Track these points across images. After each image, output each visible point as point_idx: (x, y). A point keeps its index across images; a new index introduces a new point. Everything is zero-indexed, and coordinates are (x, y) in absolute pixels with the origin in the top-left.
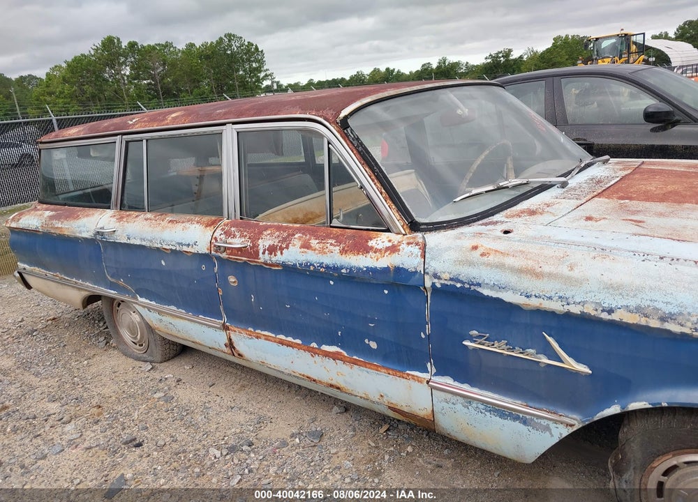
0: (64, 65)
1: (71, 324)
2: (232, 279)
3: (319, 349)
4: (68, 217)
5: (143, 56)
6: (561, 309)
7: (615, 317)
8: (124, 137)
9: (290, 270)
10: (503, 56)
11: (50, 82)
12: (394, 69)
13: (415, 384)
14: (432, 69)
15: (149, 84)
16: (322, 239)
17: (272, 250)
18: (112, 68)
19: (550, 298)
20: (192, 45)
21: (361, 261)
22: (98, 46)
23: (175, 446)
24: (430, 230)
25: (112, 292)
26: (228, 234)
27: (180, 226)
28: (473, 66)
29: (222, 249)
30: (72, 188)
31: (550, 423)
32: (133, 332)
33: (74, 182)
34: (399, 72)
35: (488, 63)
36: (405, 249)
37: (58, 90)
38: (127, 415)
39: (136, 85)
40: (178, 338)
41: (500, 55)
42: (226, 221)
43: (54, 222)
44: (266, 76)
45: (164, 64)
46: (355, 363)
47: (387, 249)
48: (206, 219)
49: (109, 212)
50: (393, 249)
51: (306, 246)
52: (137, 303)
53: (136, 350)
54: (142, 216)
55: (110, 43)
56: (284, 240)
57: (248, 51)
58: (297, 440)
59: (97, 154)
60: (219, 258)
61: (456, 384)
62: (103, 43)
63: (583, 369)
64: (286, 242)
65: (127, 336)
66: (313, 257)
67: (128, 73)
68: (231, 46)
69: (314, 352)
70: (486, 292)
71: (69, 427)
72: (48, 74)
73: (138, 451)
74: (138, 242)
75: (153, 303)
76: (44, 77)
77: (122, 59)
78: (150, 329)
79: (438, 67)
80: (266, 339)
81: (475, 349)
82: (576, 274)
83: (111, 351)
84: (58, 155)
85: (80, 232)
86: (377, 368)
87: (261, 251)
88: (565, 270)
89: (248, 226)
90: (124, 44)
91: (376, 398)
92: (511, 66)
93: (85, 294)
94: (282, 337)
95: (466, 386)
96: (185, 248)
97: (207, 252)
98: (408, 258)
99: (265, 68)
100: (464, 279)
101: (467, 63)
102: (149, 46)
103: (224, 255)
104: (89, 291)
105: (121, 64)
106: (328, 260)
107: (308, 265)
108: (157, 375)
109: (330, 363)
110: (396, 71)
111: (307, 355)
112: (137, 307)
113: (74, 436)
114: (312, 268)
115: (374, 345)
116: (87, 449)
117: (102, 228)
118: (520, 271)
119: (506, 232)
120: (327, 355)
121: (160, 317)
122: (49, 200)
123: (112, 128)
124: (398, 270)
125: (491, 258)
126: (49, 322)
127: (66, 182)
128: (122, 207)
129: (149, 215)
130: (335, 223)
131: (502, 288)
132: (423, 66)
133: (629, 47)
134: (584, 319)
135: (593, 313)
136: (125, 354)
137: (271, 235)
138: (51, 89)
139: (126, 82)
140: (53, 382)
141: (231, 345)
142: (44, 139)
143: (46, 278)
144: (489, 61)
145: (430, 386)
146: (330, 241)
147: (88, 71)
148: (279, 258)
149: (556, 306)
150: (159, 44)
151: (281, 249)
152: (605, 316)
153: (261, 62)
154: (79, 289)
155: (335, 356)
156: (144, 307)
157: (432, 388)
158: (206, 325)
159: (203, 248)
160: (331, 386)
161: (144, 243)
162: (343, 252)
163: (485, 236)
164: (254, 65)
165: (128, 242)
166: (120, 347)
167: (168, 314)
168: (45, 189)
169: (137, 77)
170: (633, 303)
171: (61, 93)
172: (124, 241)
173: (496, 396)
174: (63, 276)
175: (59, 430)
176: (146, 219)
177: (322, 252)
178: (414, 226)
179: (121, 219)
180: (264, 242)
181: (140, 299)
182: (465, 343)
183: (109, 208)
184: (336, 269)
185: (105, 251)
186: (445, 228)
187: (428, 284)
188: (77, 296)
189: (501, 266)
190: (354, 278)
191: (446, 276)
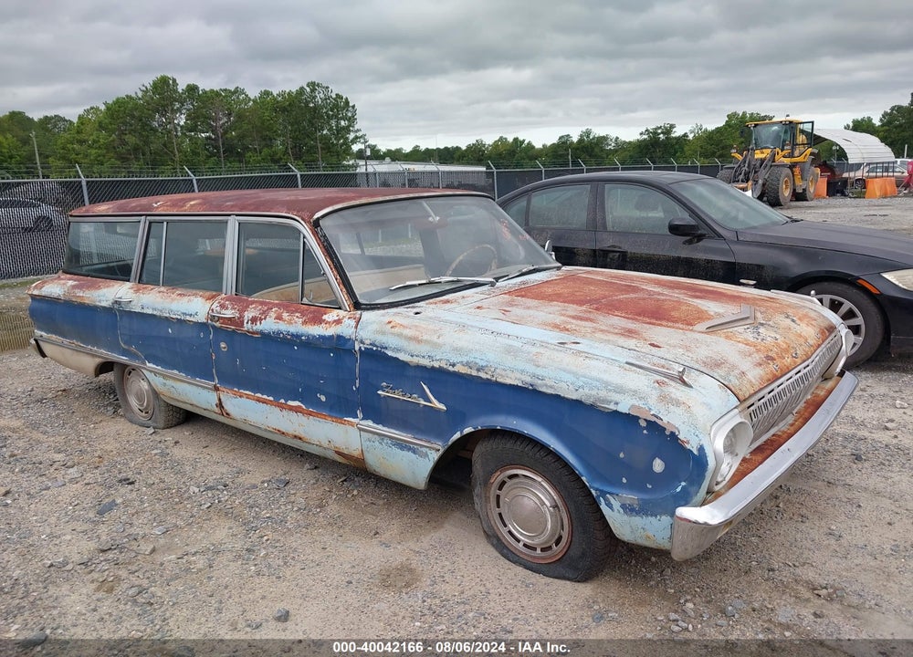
0: (103, 108)
1: (82, 395)
2: (223, 345)
3: (286, 404)
4: (90, 287)
5: (203, 104)
6: (429, 364)
7: (456, 369)
8: (148, 218)
9: (266, 337)
10: (662, 133)
11: (82, 127)
12: (524, 140)
13: (349, 428)
14: (572, 143)
15: (207, 138)
16: (292, 312)
17: (254, 320)
18: (164, 116)
19: (424, 357)
20: (267, 93)
21: (316, 330)
22: (149, 87)
23: (162, 485)
24: (368, 309)
25: (124, 358)
26: (223, 306)
27: (186, 299)
28: (625, 142)
29: (216, 318)
30: (96, 261)
31: (428, 449)
32: (140, 399)
33: (100, 255)
34: (529, 143)
35: (645, 140)
36: (346, 322)
37: (91, 138)
38: (124, 464)
39: (191, 138)
40: (178, 401)
41: (659, 131)
42: (223, 295)
43: (76, 291)
44: (357, 137)
45: (230, 114)
46: (310, 414)
47: (335, 321)
48: (208, 294)
49: (128, 285)
50: (338, 322)
51: (279, 318)
52: (145, 369)
53: (142, 417)
54: (157, 289)
55: (163, 85)
56: (264, 312)
57: (336, 106)
58: (266, 485)
59: (123, 231)
60: (214, 327)
61: (375, 425)
62: (155, 83)
63: (442, 407)
64: (265, 314)
65: (133, 402)
66: (283, 327)
67: (182, 123)
68: (315, 97)
69: (282, 407)
70: (390, 353)
71: (71, 470)
72: (80, 117)
73: (130, 487)
74: (150, 312)
75: (159, 368)
76: (75, 120)
77: (177, 105)
78: (156, 394)
79: (581, 141)
80: (247, 398)
81: (385, 397)
82: (440, 341)
83: (118, 419)
84: (87, 229)
85: (100, 301)
86: (324, 417)
87: (246, 321)
88: (435, 338)
89: (241, 301)
90: (181, 87)
91: (325, 444)
92: (672, 146)
93: (98, 361)
94: (259, 395)
95: (380, 427)
96: (188, 318)
97: (205, 321)
98: (346, 329)
99: (356, 127)
100: (377, 344)
101: (617, 138)
102: (212, 91)
103: (218, 324)
104: (102, 357)
105: (174, 111)
106: (293, 329)
107: (279, 333)
108: (158, 438)
109: (293, 415)
110: (526, 142)
111: (277, 409)
112: (145, 371)
113: (76, 476)
114: (281, 336)
115: (323, 398)
116: (86, 484)
117: (120, 298)
118: (410, 339)
119: (417, 313)
120: (291, 408)
121: (165, 381)
122: (73, 270)
123: (138, 209)
124: (339, 337)
125: (396, 330)
126: (60, 393)
127: (90, 255)
128: (140, 281)
129: (162, 289)
130: (305, 301)
131: (398, 350)
132: (560, 138)
133: (794, 137)
134: (441, 371)
135: (445, 367)
136: (131, 422)
137: (255, 308)
138: (83, 136)
139: (179, 134)
140: (61, 439)
141: (220, 405)
142: (75, 212)
143: (62, 345)
144: (646, 137)
145: (358, 428)
146: (297, 314)
147: (133, 117)
148: (258, 327)
149: (426, 362)
150: (225, 90)
151: (261, 319)
152: (451, 369)
153: (352, 120)
154: (94, 356)
155: (296, 410)
156: (151, 371)
157: (360, 430)
158: (201, 386)
159: (201, 318)
160: (295, 437)
161: (155, 313)
162: (305, 323)
163: (401, 316)
164: (343, 123)
165: (142, 311)
166: (128, 415)
167: (170, 377)
168: (70, 260)
169: (194, 129)
170: (465, 359)
171: (94, 141)
172: (138, 310)
173: (397, 432)
174: (79, 343)
175: (63, 472)
176: (160, 292)
177: (290, 323)
178: (357, 306)
179: (137, 291)
180: (248, 315)
181: (148, 364)
182: (379, 392)
183: (128, 281)
184: (298, 336)
185: (121, 318)
186: (379, 309)
187: (357, 348)
188: (90, 363)
189: (400, 335)
190: (310, 343)
191: (368, 342)
